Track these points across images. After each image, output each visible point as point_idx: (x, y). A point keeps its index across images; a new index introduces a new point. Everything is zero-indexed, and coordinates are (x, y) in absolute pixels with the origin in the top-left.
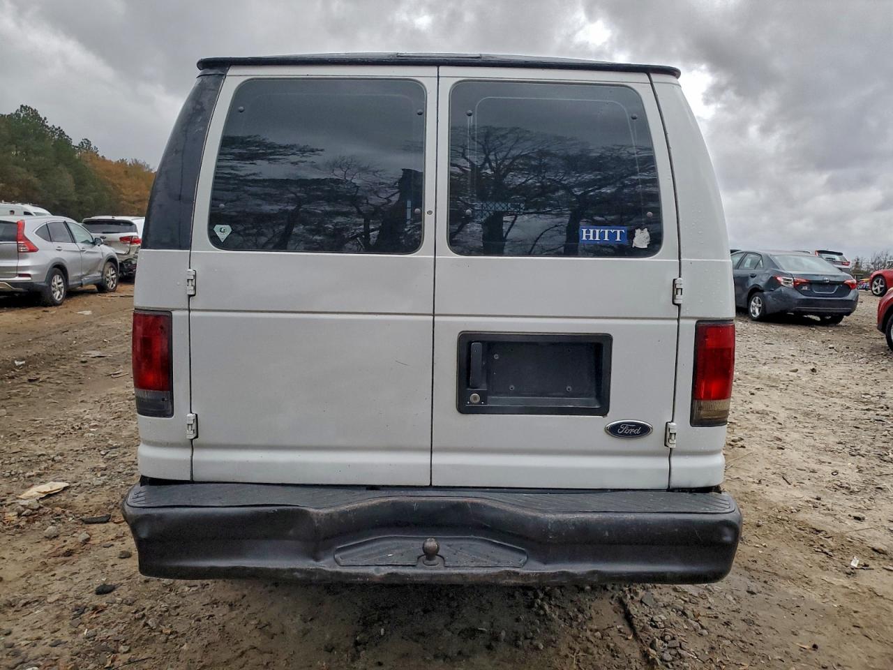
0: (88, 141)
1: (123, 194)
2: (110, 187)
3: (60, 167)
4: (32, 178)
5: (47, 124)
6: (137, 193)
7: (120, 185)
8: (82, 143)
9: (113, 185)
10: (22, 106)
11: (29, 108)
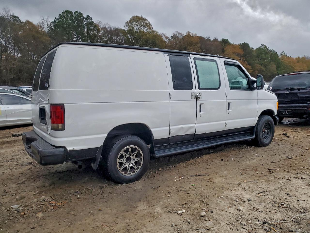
0: (284, 52)
1: (295, 69)
2: (290, 67)
3: (272, 63)
4: (262, 68)
5: (269, 49)
6: (301, 68)
7: (294, 66)
8: (282, 53)
9: (292, 66)
10: (261, 45)
11: (263, 45)
